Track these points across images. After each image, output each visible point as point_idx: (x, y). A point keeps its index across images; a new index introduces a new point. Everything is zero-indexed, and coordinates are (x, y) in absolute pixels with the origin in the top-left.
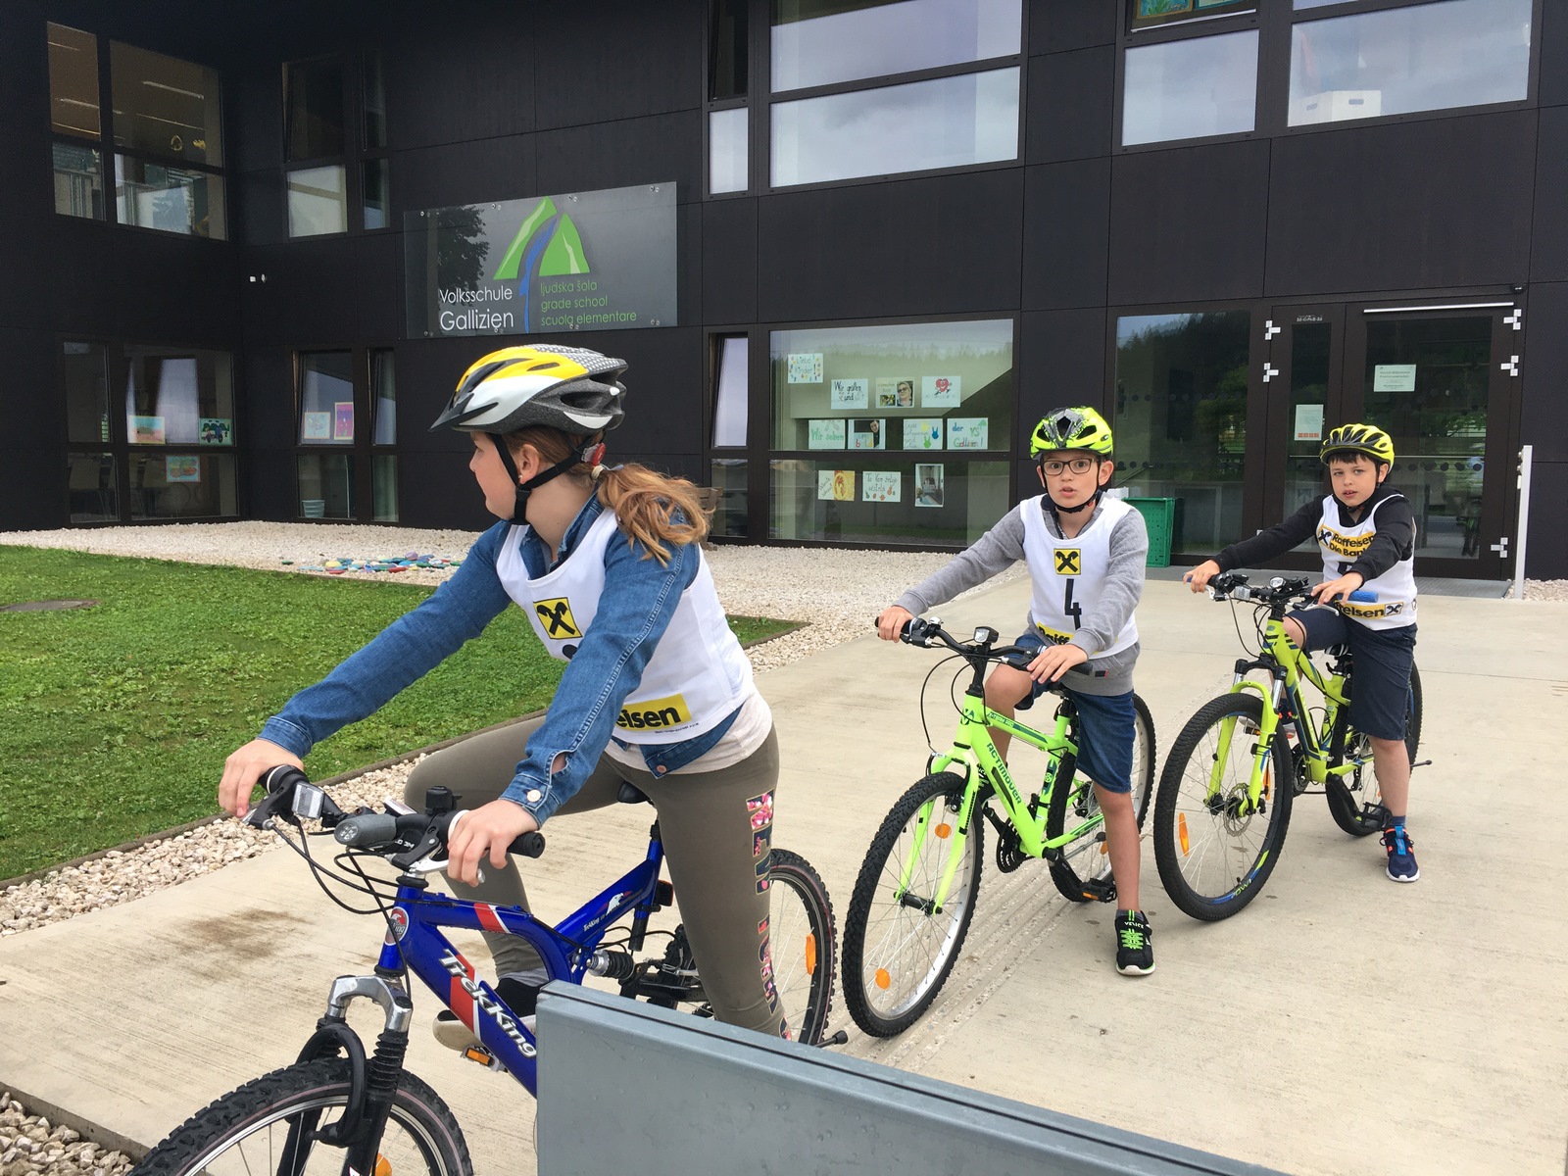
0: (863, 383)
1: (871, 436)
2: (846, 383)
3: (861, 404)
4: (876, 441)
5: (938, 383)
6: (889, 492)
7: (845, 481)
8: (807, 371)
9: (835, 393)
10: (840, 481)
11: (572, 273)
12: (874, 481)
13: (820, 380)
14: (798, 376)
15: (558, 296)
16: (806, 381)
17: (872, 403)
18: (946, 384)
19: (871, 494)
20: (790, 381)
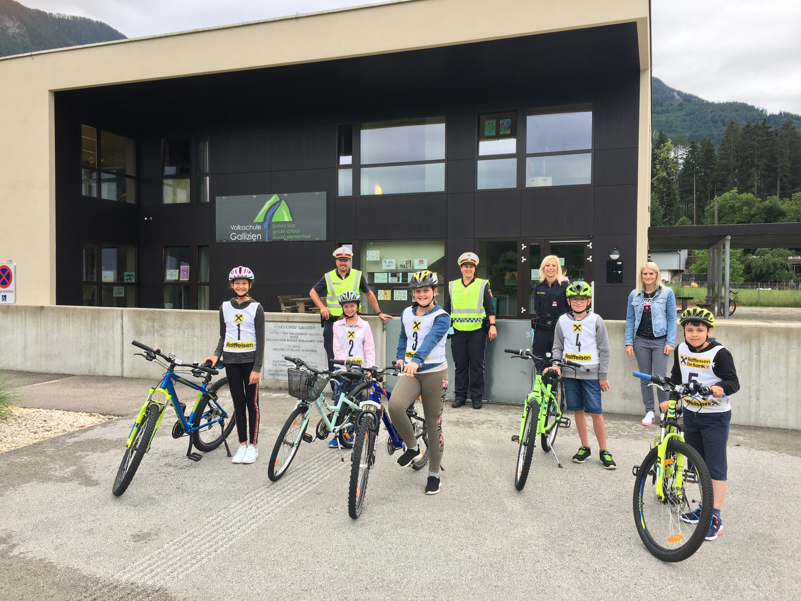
0: (394, 261)
1: (396, 278)
2: (387, 261)
3: (393, 268)
4: (399, 280)
5: (420, 261)
6: (403, 297)
7: (387, 293)
8: (374, 256)
9: (384, 264)
10: (386, 293)
11: (285, 221)
12: (398, 294)
13: (378, 260)
14: (370, 258)
15: (279, 229)
16: (373, 260)
17: (397, 267)
18: (422, 261)
19: (397, 298)
20: (368, 260)
